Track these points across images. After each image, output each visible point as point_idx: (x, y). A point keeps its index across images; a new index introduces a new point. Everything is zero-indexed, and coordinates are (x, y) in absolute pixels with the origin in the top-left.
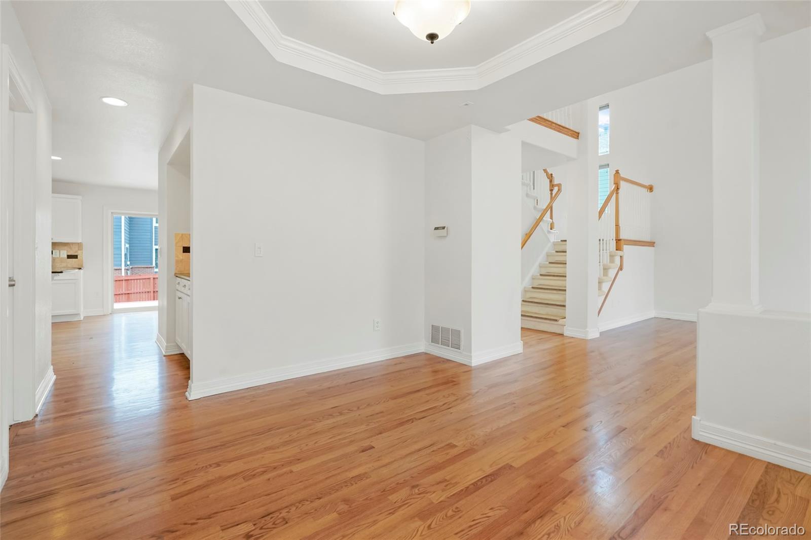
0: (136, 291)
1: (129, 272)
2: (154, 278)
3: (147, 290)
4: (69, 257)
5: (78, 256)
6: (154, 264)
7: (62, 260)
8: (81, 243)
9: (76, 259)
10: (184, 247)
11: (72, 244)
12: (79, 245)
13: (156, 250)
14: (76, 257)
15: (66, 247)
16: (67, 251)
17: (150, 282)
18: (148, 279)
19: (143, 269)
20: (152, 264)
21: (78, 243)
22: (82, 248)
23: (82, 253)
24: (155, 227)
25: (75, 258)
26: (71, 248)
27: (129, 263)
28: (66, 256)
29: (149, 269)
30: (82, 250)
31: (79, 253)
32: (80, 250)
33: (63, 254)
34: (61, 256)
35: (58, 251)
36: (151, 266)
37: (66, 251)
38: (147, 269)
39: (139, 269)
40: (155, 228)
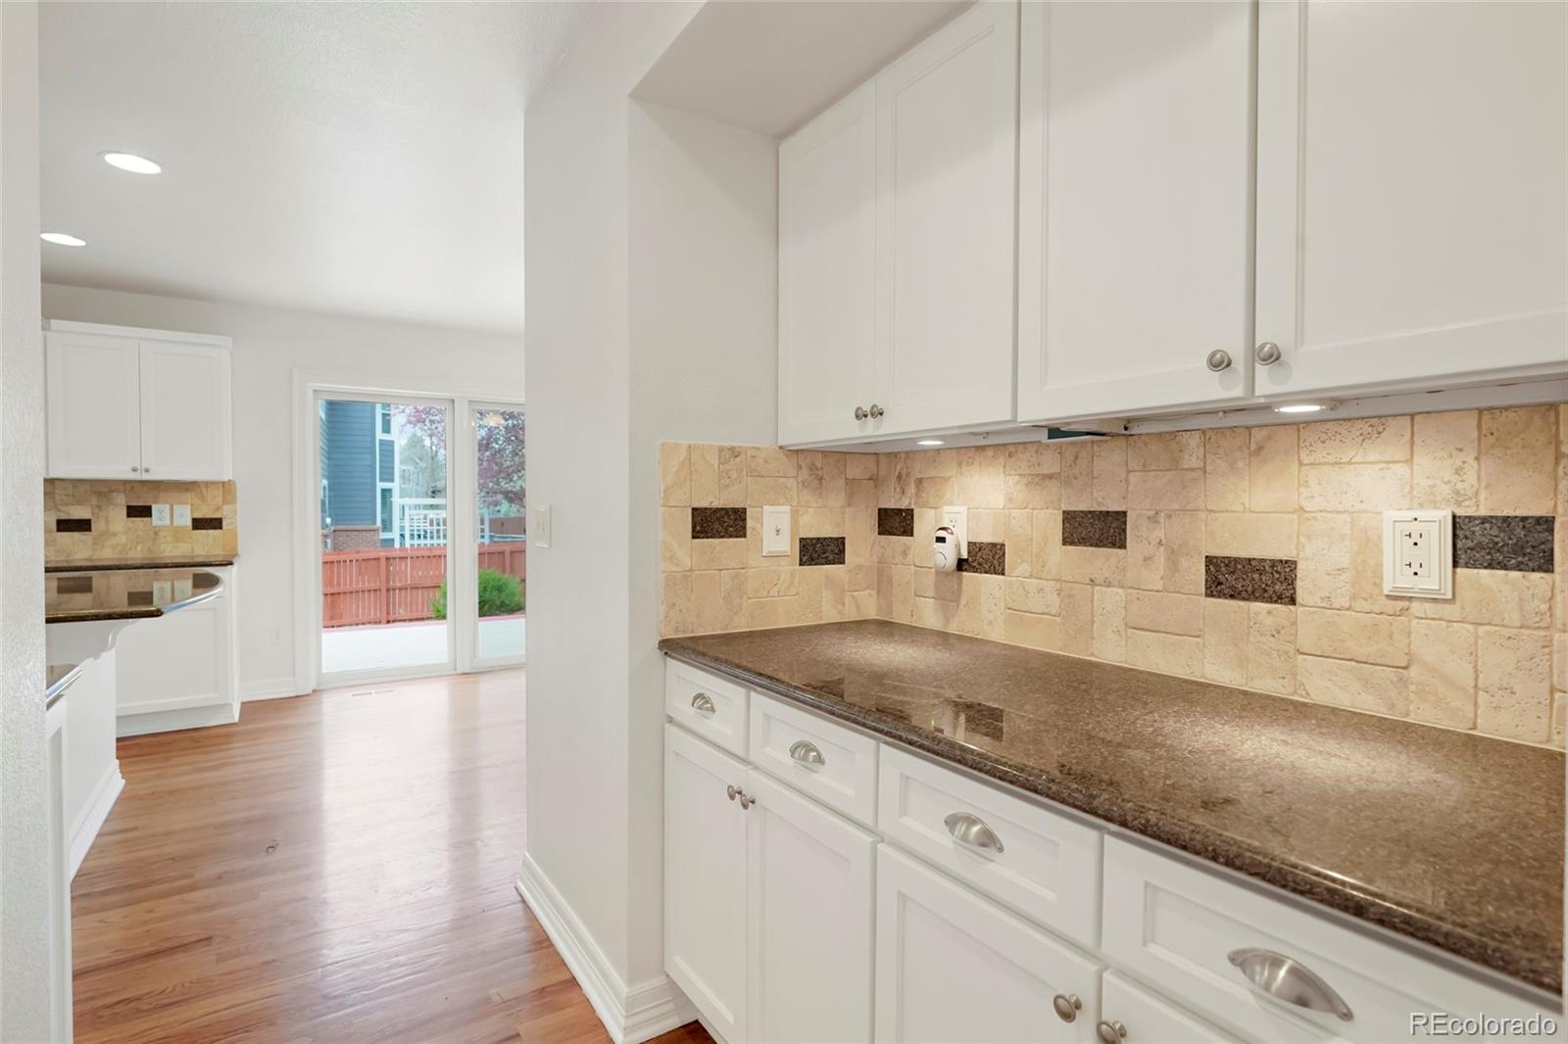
0: (348, 588)
1: (329, 541)
2: (387, 559)
3: (373, 586)
4: (199, 524)
5: (224, 523)
6: (379, 523)
7: (177, 533)
8: (230, 481)
9: (218, 531)
10: (696, 511)
11: (207, 484)
12: (227, 488)
13: (384, 491)
14: (215, 524)
15: (188, 495)
16: (192, 505)
17: (379, 567)
18: (375, 559)
19: (356, 533)
20: (375, 523)
21: (223, 483)
22: (235, 496)
23: (235, 512)
24: (380, 441)
25: (215, 528)
26: (203, 499)
27: (328, 520)
28: (189, 523)
29: (368, 534)
30: (233, 501)
31: (225, 513)
32: (227, 503)
33: (182, 515)
34: (175, 524)
35: (168, 507)
36: (372, 527)
37: (189, 507)
38: (364, 533)
39: (349, 533)
40: (380, 444)
